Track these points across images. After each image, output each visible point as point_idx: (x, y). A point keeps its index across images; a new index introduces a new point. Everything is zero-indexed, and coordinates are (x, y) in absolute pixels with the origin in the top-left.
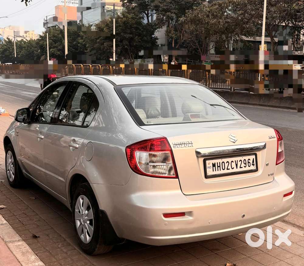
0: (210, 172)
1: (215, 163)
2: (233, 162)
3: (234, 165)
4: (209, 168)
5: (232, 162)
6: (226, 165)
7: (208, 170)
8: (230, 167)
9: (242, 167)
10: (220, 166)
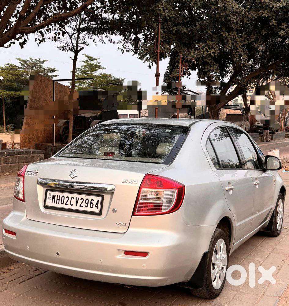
1: (55, 195)
2: (74, 198)
4: (49, 198)
6: (66, 200)
9: (82, 206)
10: (59, 200)
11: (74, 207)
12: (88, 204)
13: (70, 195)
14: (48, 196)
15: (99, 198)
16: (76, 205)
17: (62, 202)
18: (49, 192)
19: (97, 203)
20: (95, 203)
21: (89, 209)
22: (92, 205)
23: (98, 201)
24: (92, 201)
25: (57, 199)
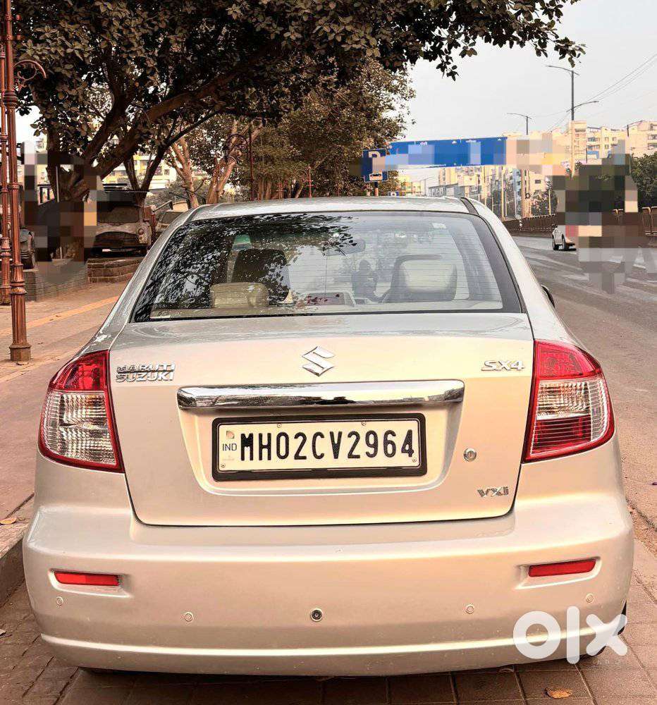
0: (231, 460)
2: (322, 436)
3: (324, 446)
4: (229, 447)
5: (319, 437)
7: (223, 455)
8: (307, 450)
9: (358, 457)
10: (269, 446)
11: (328, 462)
12: (375, 446)
13: (309, 428)
14: (223, 439)
15: (413, 425)
16: (336, 456)
17: (283, 453)
18: (223, 429)
19: (408, 440)
20: (399, 441)
21: (381, 461)
22: (390, 447)
23: (410, 433)
24: (390, 437)
25: (261, 447)
